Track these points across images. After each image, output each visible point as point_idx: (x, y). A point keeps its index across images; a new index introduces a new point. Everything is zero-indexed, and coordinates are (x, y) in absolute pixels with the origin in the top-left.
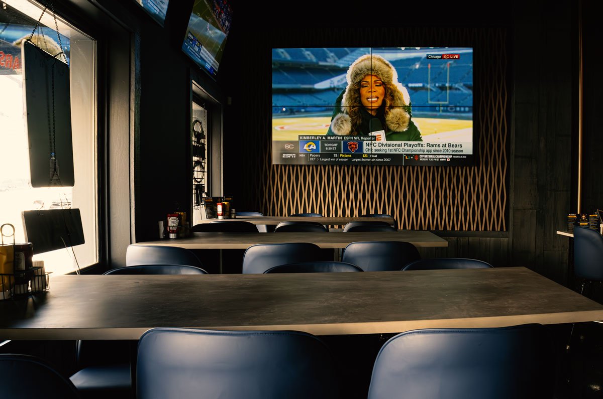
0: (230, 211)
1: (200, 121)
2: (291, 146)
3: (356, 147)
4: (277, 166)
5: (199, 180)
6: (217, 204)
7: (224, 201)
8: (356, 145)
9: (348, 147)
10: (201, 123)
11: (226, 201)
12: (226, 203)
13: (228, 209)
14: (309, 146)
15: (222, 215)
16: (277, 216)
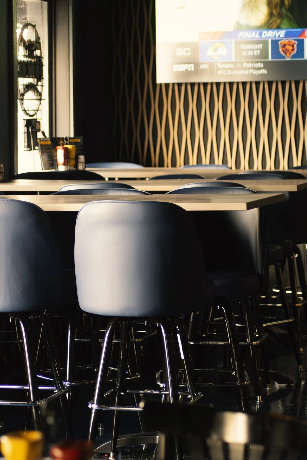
0: (77, 159)
1: (34, 24)
2: (187, 52)
3: (293, 50)
4: (167, 85)
5: (31, 113)
6: (58, 147)
7: (67, 144)
8: (293, 46)
9: (281, 50)
10: (34, 26)
11: (70, 143)
12: (69, 147)
13: (73, 155)
14: (216, 50)
15: (64, 164)
16: (167, 166)
